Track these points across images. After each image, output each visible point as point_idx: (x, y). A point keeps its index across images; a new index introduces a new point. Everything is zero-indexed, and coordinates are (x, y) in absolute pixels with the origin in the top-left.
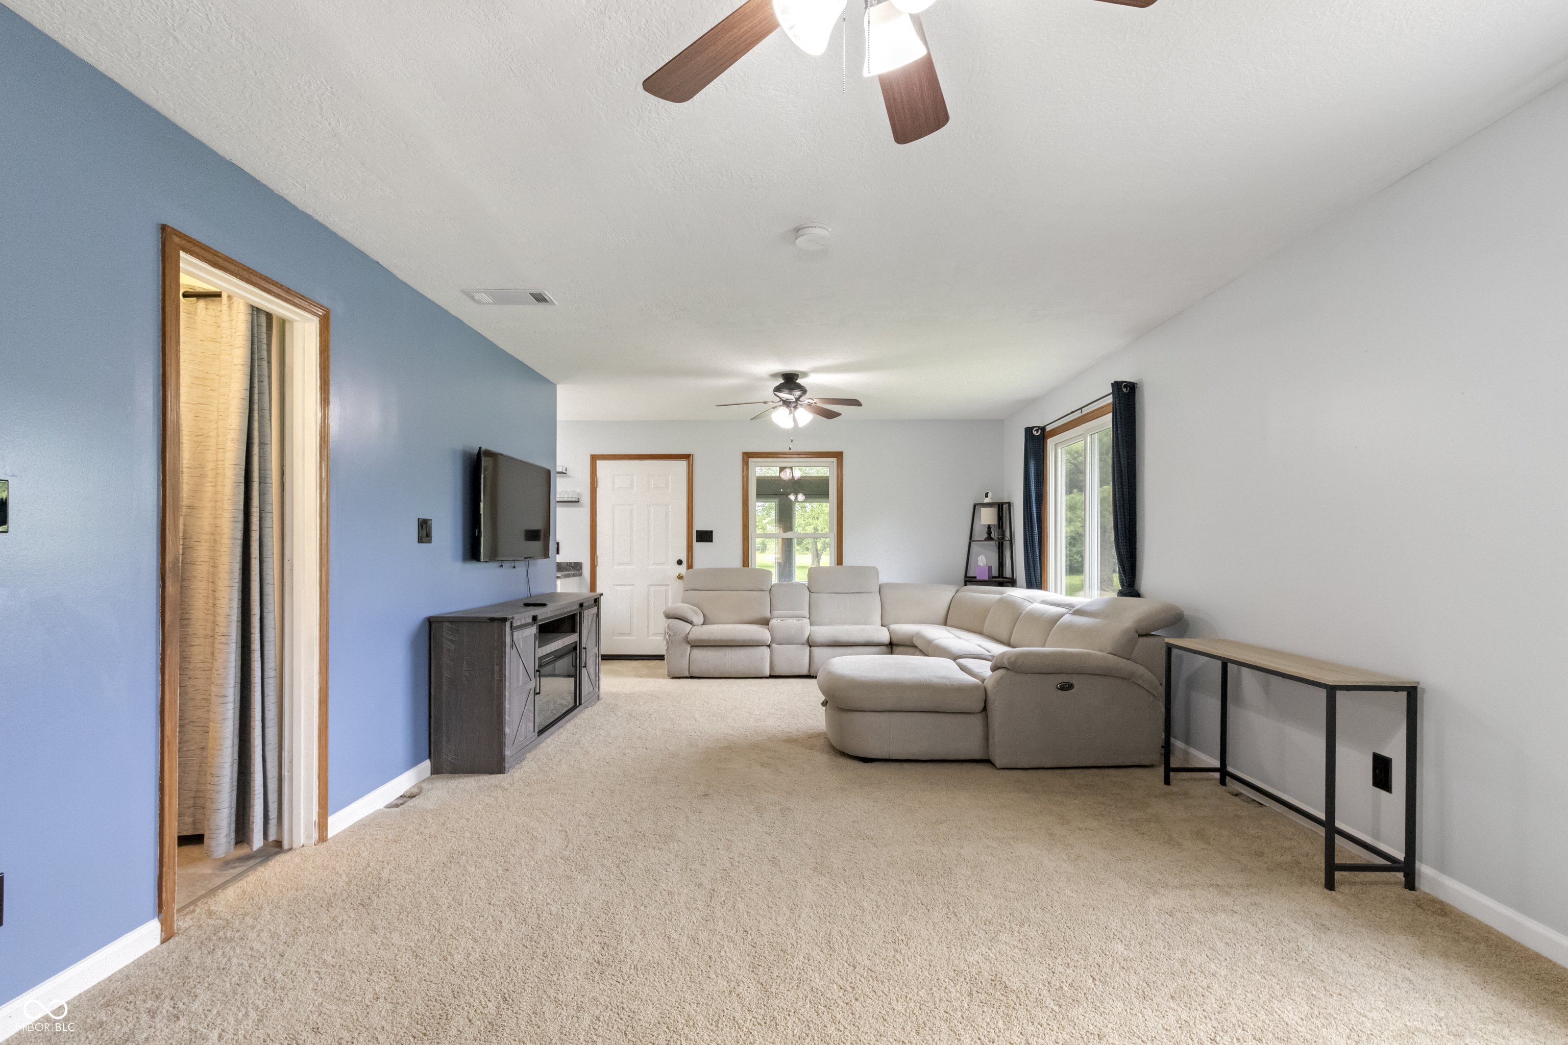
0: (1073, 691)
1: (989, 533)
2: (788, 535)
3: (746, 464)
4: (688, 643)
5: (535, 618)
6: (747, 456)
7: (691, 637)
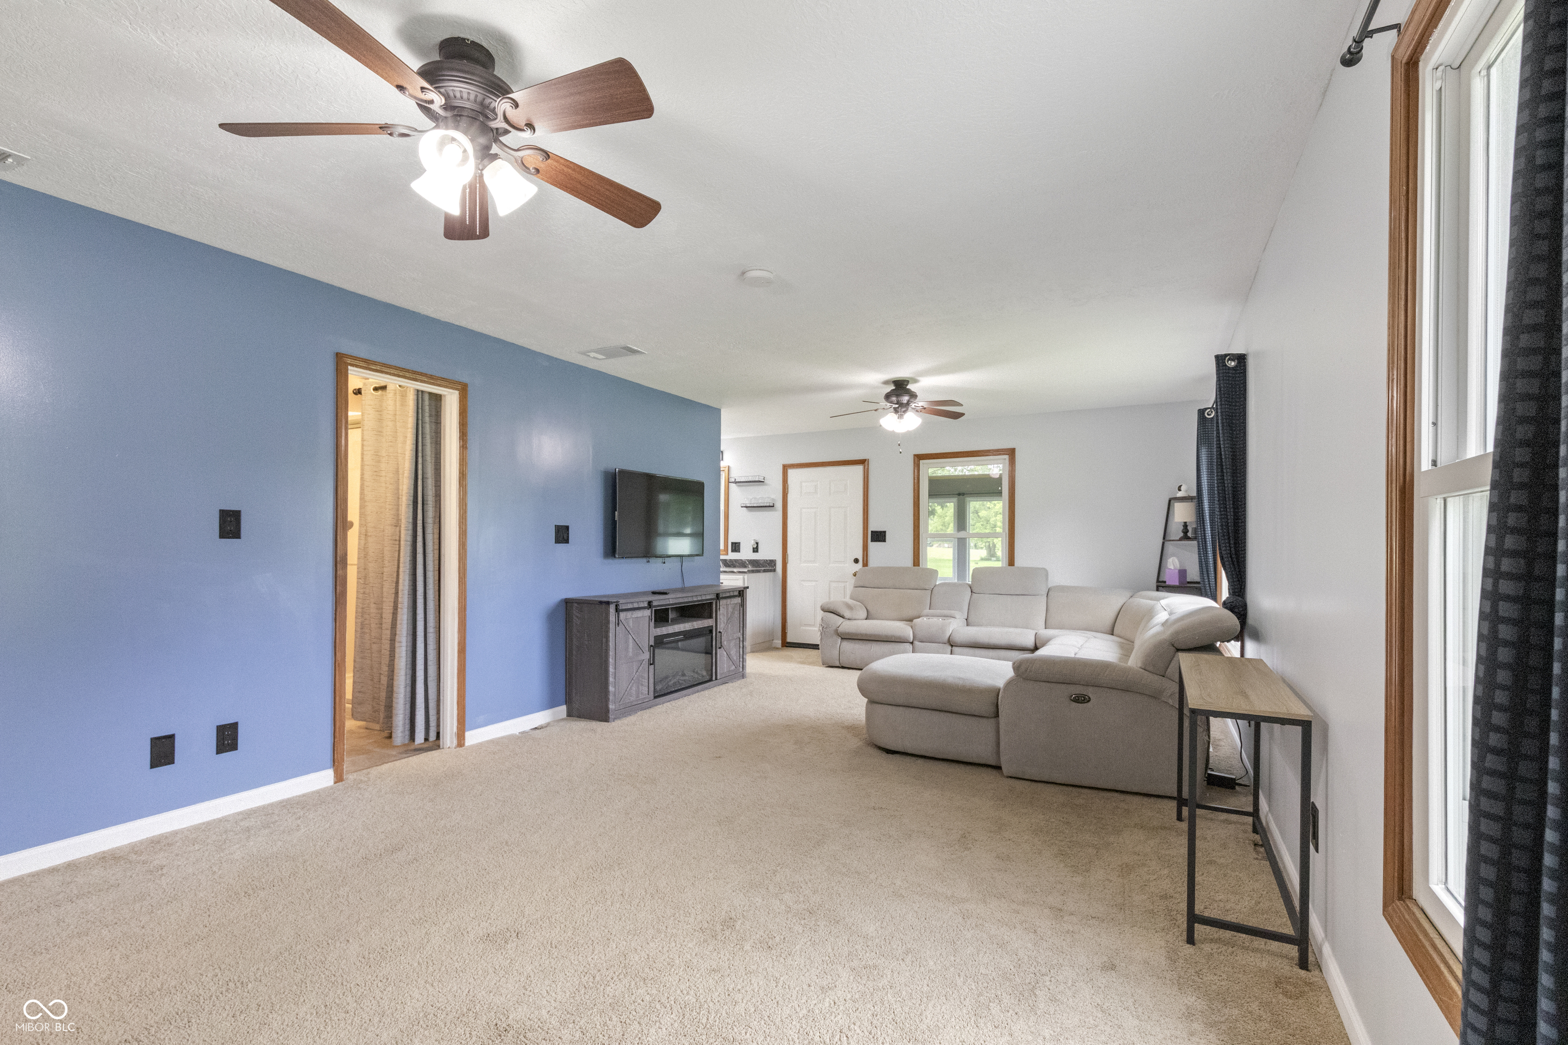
0: (1089, 704)
1: (1185, 531)
2: (962, 534)
3: (917, 466)
4: (838, 635)
5: (650, 603)
6: (919, 458)
7: (841, 629)
